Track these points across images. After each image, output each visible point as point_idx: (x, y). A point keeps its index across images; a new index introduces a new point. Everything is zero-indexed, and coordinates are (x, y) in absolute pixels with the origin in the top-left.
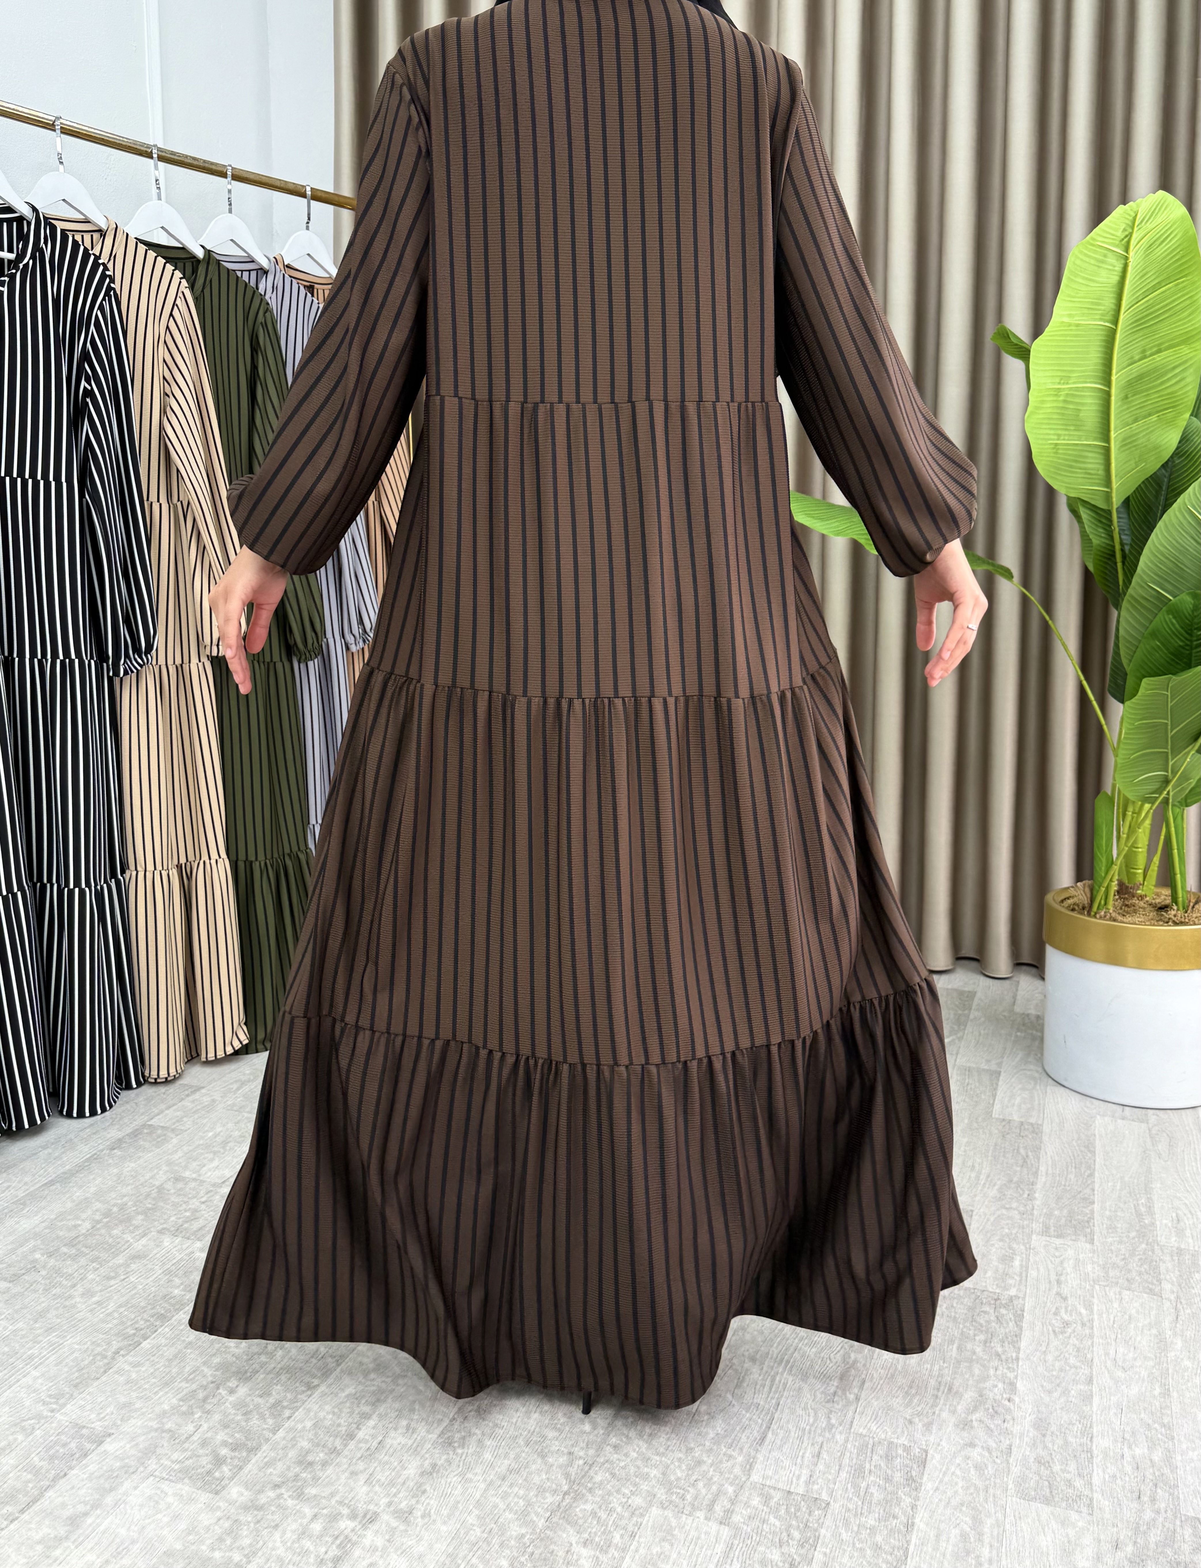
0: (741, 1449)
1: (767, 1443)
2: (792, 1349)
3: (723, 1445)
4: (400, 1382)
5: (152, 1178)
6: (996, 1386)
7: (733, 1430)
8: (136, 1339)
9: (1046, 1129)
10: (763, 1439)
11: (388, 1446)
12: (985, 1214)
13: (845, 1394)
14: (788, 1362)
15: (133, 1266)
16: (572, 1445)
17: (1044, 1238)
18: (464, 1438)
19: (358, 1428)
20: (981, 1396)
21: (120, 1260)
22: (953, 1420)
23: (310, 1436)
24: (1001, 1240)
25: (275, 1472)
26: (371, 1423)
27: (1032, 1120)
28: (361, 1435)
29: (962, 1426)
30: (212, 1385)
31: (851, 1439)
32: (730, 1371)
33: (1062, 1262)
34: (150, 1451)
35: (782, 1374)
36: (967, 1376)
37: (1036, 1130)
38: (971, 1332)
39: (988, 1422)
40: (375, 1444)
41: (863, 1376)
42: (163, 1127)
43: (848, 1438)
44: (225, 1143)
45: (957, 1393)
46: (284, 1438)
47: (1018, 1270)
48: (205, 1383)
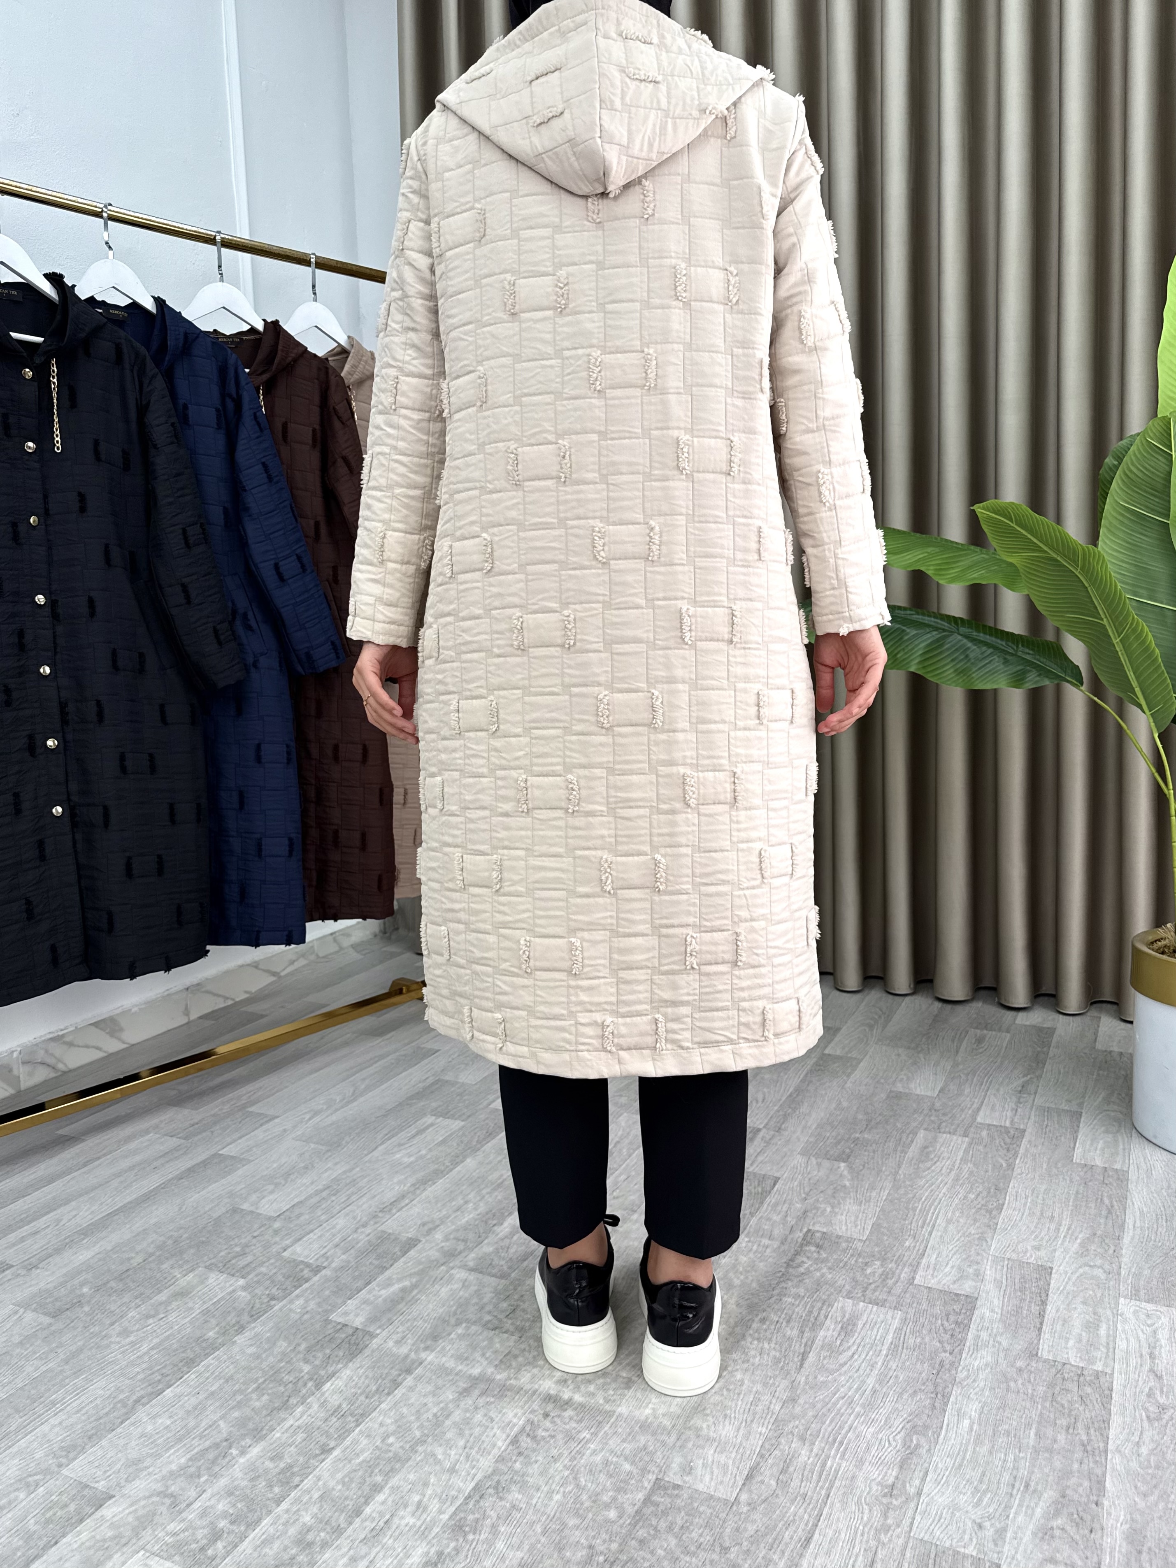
0: (783, 1552)
1: (812, 1546)
2: (846, 1428)
3: (762, 1545)
4: (420, 1449)
5: (210, 1209)
6: (1081, 1485)
7: (776, 1526)
8: (160, 1387)
9: (1132, 1176)
10: (808, 1540)
11: (394, 1527)
12: (1066, 1273)
13: (904, 1486)
14: (841, 1443)
15: (174, 1305)
16: (594, 1537)
17: (1133, 1302)
18: (477, 1521)
19: (367, 1503)
20: (1064, 1496)
21: (162, 1297)
22: (1031, 1527)
23: (315, 1510)
24: (1084, 1303)
25: (271, 1553)
26: (380, 1497)
27: (1117, 1166)
28: (368, 1510)
29: (1040, 1535)
30: (225, 1444)
31: (910, 1545)
32: (776, 1452)
33: (1155, 1332)
34: (145, 1521)
35: (834, 1458)
36: (1047, 1470)
37: (1122, 1178)
38: (1052, 1416)
39: (1072, 1531)
40: (381, 1524)
41: (926, 1465)
42: (232, 1157)
43: (907, 1543)
44: (287, 1175)
45: (1035, 1491)
46: (287, 1511)
47: (1103, 1340)
48: (218, 1440)
